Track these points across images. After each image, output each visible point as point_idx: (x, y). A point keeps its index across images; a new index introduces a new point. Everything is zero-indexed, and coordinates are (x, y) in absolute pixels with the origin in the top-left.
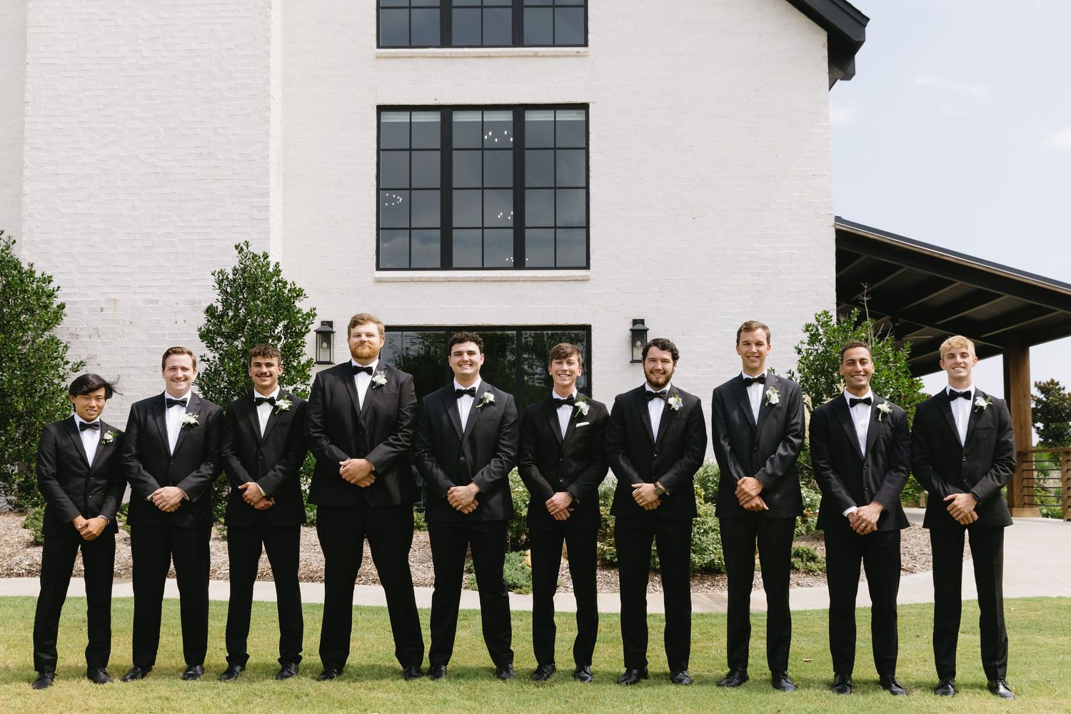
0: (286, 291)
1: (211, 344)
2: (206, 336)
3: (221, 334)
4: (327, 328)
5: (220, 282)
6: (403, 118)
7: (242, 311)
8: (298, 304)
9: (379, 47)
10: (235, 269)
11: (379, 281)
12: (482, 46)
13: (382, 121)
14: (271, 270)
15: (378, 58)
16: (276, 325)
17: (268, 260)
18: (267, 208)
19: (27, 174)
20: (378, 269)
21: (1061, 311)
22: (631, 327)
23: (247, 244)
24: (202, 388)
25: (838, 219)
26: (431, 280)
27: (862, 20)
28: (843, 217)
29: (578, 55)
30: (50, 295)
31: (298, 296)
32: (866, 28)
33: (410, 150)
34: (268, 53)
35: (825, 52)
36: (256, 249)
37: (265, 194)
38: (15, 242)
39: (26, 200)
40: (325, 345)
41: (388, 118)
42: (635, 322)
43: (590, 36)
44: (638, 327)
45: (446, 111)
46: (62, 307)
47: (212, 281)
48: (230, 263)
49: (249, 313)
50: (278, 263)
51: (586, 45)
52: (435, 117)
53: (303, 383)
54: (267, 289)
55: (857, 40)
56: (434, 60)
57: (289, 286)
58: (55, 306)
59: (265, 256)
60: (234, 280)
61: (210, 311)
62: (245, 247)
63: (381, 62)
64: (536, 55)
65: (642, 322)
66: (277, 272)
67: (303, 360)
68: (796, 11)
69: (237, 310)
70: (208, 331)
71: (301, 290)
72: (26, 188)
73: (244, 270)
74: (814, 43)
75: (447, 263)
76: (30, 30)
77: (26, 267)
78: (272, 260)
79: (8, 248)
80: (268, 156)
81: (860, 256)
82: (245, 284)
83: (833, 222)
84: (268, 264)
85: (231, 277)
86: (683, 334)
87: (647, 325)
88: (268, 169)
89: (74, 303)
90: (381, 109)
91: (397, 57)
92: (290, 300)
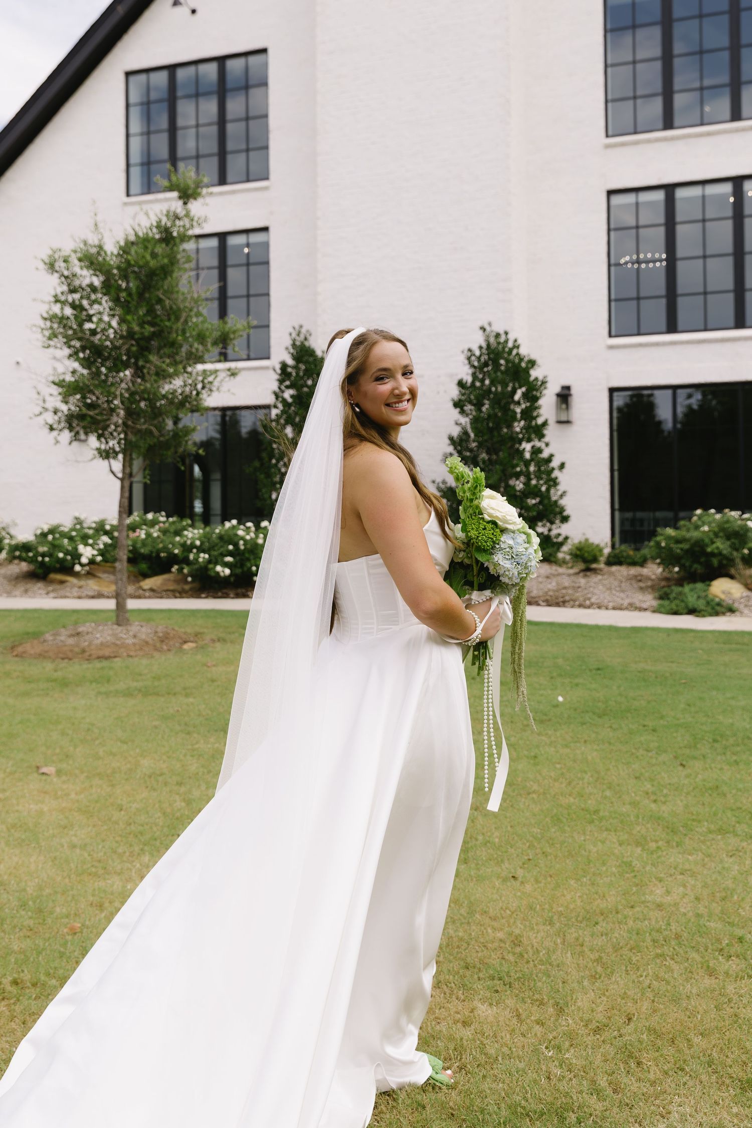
0: (524, 363)
1: (462, 412)
2: (458, 404)
3: (470, 402)
4: (566, 392)
5: (469, 359)
6: (630, 198)
7: (487, 382)
8: (533, 373)
9: (607, 137)
10: (481, 348)
11: (611, 347)
13: (611, 203)
14: (510, 344)
15: (606, 147)
16: (514, 392)
17: (509, 336)
18: (510, 290)
19: (320, 276)
20: (610, 336)
23: (490, 324)
24: (455, 448)
26: (657, 344)
31: (533, 366)
33: (637, 227)
34: (508, 156)
36: (498, 328)
39: (320, 298)
40: (564, 406)
41: (616, 200)
45: (670, 189)
47: (462, 358)
48: (477, 341)
49: (492, 383)
50: (517, 339)
52: (660, 196)
53: (540, 440)
57: (525, 359)
59: (506, 333)
60: (481, 356)
61: (461, 384)
62: (488, 329)
63: (609, 150)
66: (516, 346)
67: (540, 421)
69: (482, 381)
70: (460, 400)
71: (534, 361)
72: (320, 288)
73: (489, 346)
75: (672, 327)
78: (511, 337)
79: (306, 339)
80: (510, 246)
82: (490, 359)
84: (508, 340)
85: (478, 353)
88: (510, 257)
90: (610, 193)
91: (623, 144)
92: (527, 371)
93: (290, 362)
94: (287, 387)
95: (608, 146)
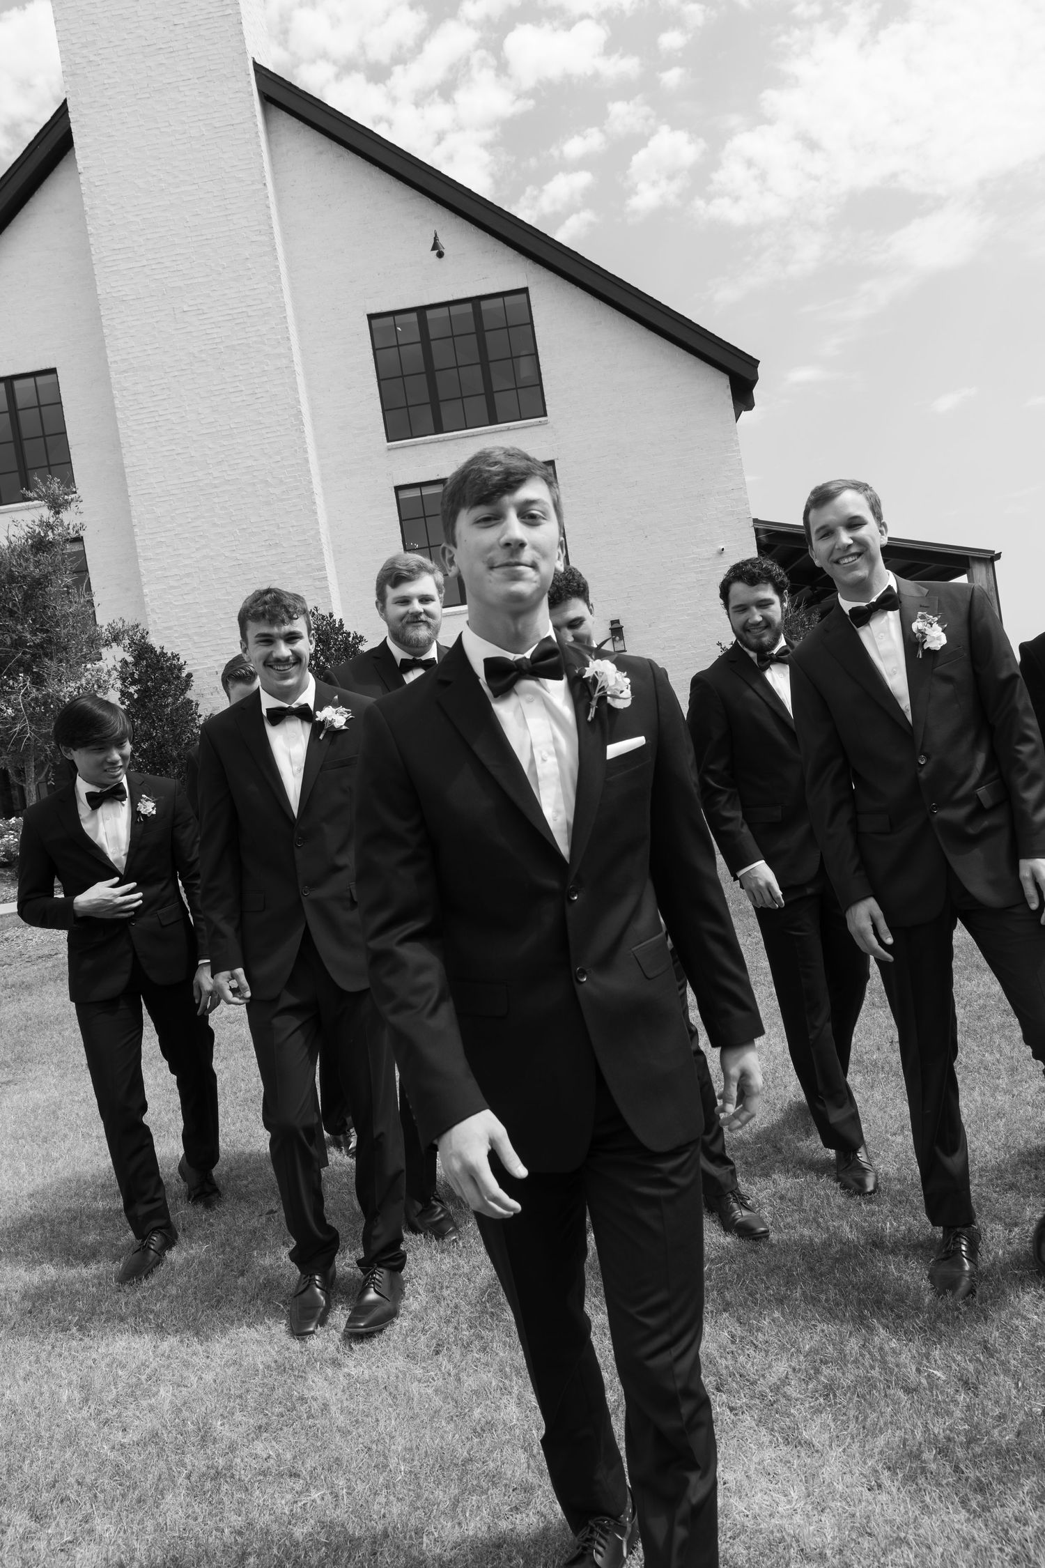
0: (350, 639)
6: (415, 493)
8: (361, 648)
9: (389, 441)
12: (467, 428)
13: (400, 498)
14: (337, 626)
15: (389, 450)
17: (334, 618)
18: (325, 578)
19: (144, 580)
21: (934, 565)
22: (610, 626)
23: (317, 609)
25: (755, 521)
27: (755, 363)
28: (760, 519)
29: (540, 424)
30: (180, 668)
31: (360, 641)
32: (759, 369)
33: (425, 517)
34: (307, 460)
35: (729, 392)
36: (323, 611)
37: (323, 568)
38: (148, 633)
39: (147, 599)
41: (405, 495)
42: (613, 622)
43: (548, 408)
44: (616, 626)
46: (190, 675)
50: (341, 620)
51: (545, 415)
54: (337, 640)
55: (751, 379)
56: (431, 445)
57: (352, 635)
58: (184, 675)
59: (331, 615)
63: (392, 452)
64: (509, 429)
65: (618, 621)
66: (342, 625)
68: (703, 363)
71: (361, 637)
72: (146, 591)
74: (720, 387)
76: (127, 470)
77: (158, 651)
78: (337, 617)
79: (143, 637)
80: (320, 539)
81: (776, 546)
83: (751, 523)
84: (334, 621)
86: (650, 626)
87: (622, 623)
88: (321, 549)
89: (196, 670)
90: (398, 489)
91: (404, 447)
92: (355, 646)
93: (130, 659)
94: (132, 684)
95: (389, 449)
